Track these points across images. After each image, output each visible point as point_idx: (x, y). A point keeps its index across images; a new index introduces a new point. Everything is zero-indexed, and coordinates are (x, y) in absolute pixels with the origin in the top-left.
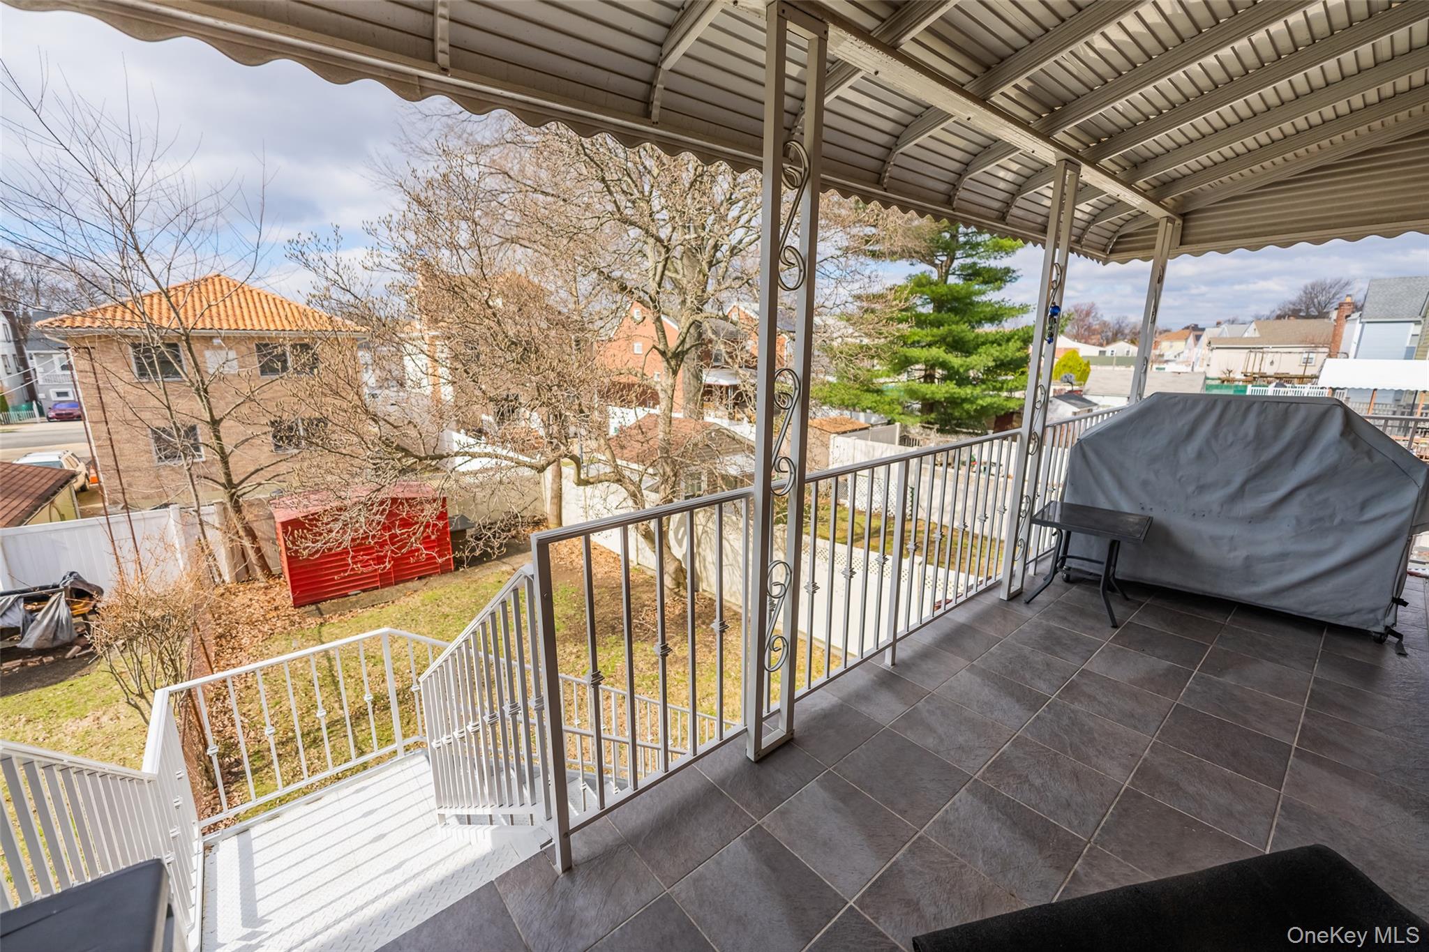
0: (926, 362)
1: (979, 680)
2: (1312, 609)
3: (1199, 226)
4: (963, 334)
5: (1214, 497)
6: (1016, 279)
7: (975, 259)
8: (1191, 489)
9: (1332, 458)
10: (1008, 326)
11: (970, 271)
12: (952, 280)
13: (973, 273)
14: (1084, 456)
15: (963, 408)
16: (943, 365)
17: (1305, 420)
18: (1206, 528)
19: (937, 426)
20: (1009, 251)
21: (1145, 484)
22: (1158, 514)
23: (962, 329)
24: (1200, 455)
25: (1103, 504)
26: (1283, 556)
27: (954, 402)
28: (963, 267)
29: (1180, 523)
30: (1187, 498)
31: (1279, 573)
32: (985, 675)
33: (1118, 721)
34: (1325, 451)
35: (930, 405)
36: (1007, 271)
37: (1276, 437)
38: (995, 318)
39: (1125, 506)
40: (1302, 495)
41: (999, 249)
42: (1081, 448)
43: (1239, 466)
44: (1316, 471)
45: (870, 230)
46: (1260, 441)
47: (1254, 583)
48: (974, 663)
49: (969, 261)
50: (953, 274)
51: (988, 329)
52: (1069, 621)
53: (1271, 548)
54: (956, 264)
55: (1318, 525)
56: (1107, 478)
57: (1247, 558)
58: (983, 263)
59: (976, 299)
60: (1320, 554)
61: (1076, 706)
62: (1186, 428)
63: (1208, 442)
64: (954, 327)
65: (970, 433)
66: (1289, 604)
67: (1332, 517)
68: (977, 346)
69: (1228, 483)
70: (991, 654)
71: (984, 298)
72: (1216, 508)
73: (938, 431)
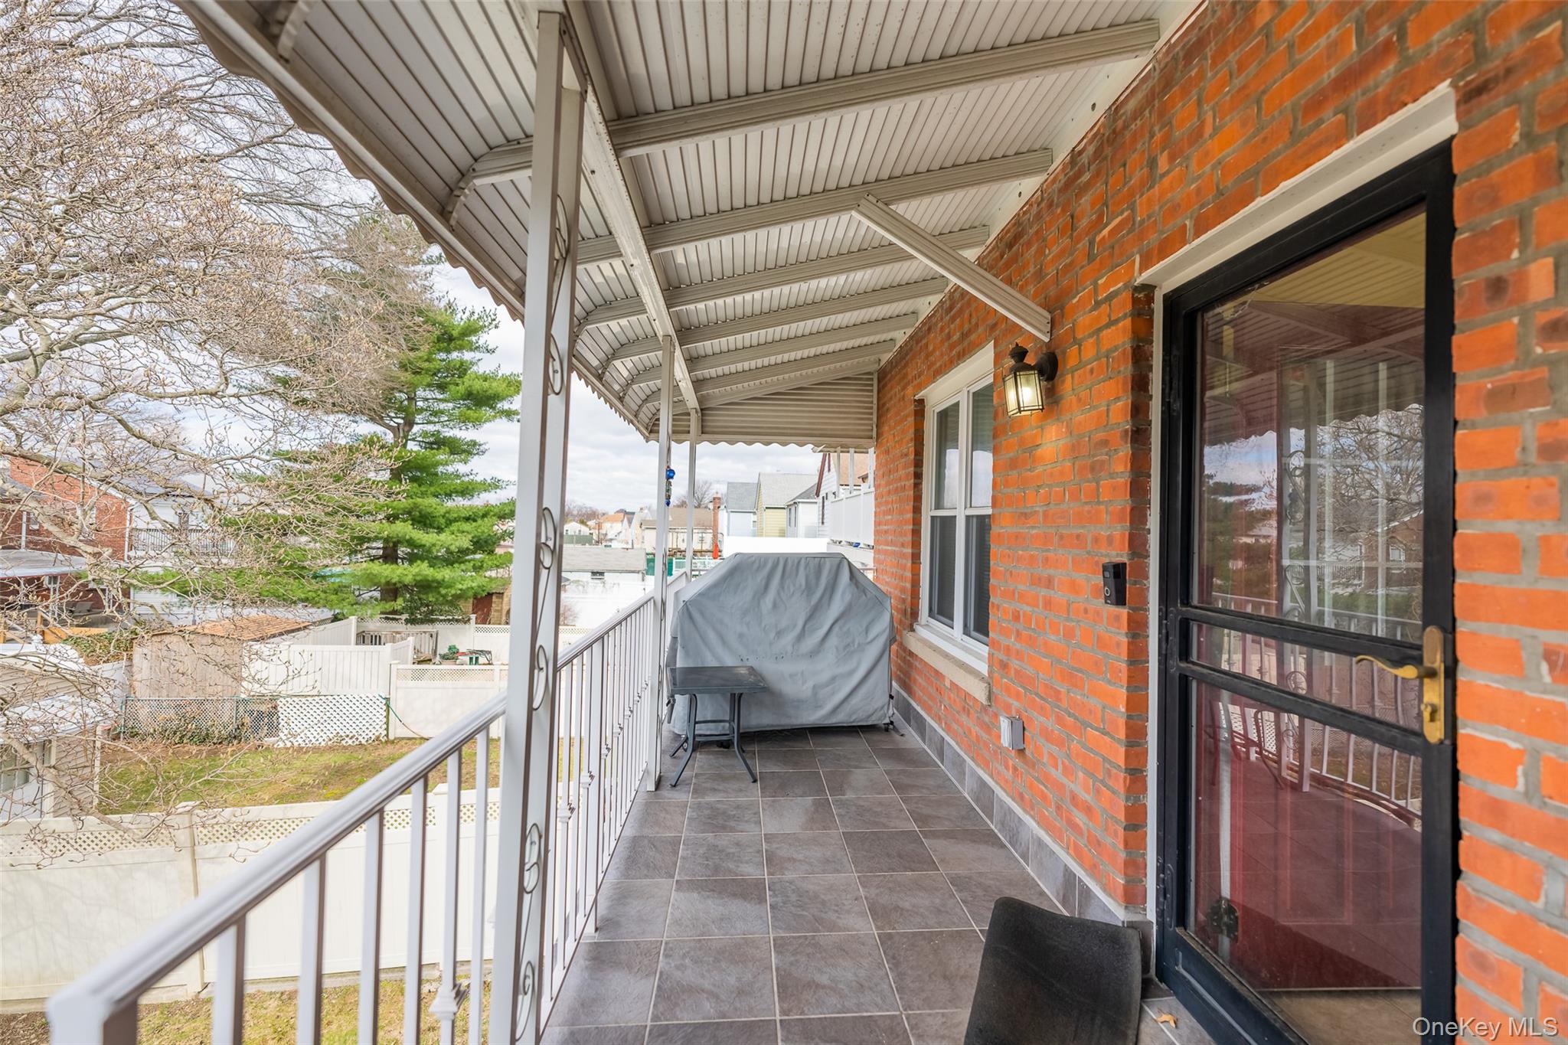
0: (386, 540)
1: (695, 895)
2: (854, 718)
3: (717, 420)
4: (429, 510)
5: (789, 638)
6: (484, 452)
7: (438, 427)
8: (772, 635)
9: (848, 597)
10: (480, 500)
11: (432, 439)
12: (412, 446)
13: (438, 443)
14: (691, 617)
15: (439, 593)
16: (411, 543)
17: (830, 570)
18: (787, 668)
19: (405, 616)
20: (477, 422)
21: (741, 636)
22: (752, 662)
23: (429, 503)
24: (775, 606)
25: (711, 662)
26: (833, 679)
27: (425, 586)
28: (425, 434)
29: (770, 669)
30: (771, 644)
31: (833, 694)
32: (693, 885)
33: (824, 872)
34: (844, 593)
35: (391, 591)
36: (474, 444)
37: (817, 585)
38: (467, 491)
39: (729, 661)
40: (836, 628)
41: (464, 420)
42: (688, 609)
43: (798, 609)
44: (842, 609)
45: (293, 372)
46: (809, 589)
47: (821, 707)
48: (676, 877)
49: (430, 428)
50: (413, 440)
51: (459, 502)
52: (719, 791)
53: (825, 676)
54: (416, 429)
55: (849, 651)
56: (712, 636)
57: (814, 687)
58: (448, 433)
59: (440, 469)
60: (851, 673)
61: (789, 876)
62: (763, 582)
63: (778, 593)
64: (419, 500)
65: (449, 620)
66: (839, 719)
67: (853, 642)
68: (450, 522)
69: (795, 626)
70: (683, 858)
71: (450, 469)
72: (789, 648)
73: (407, 621)
